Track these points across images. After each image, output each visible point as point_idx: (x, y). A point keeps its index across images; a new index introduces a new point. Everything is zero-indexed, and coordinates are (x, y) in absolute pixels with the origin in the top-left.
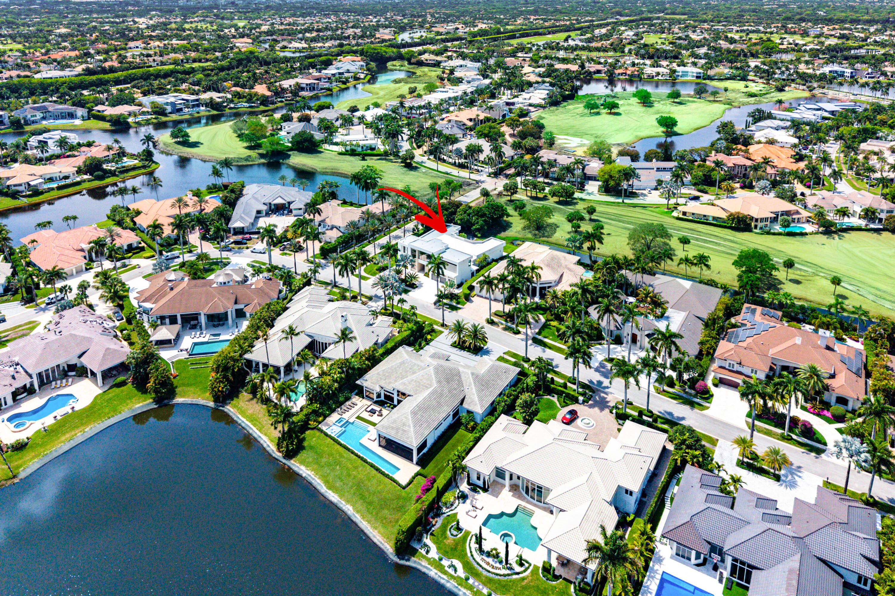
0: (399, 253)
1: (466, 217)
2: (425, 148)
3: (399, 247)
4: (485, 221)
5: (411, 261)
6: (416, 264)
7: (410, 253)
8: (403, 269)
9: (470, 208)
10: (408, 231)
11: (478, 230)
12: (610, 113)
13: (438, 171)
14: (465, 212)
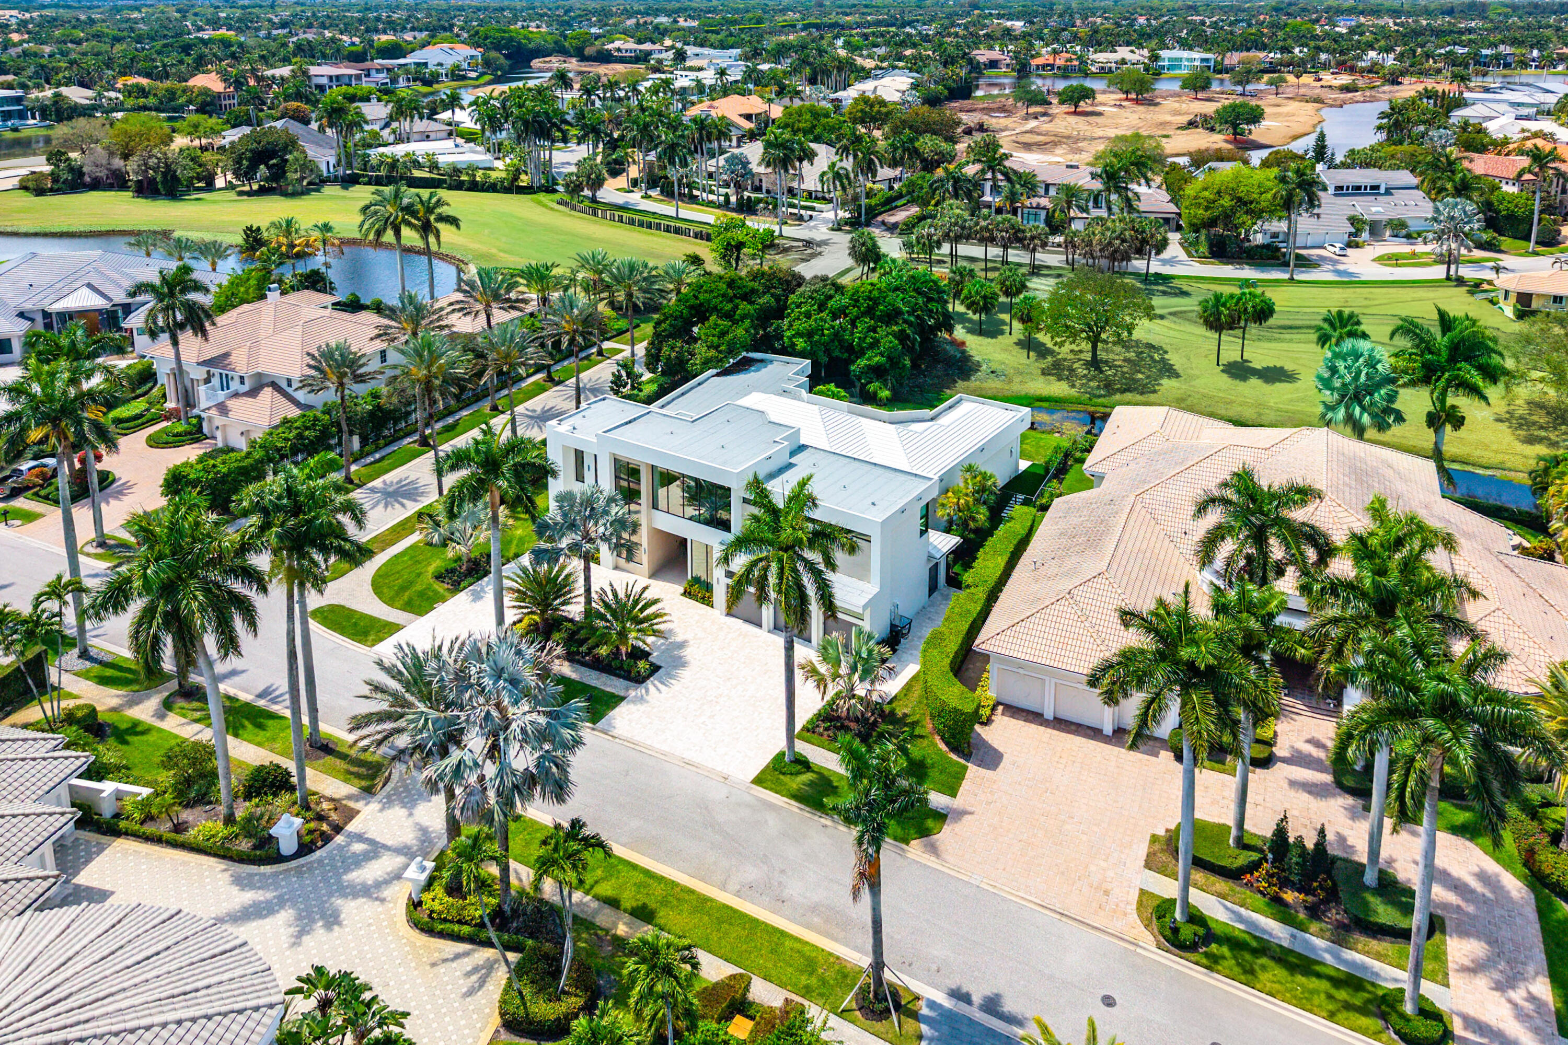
0: (555, 487)
1: (830, 325)
2: (634, 172)
3: (556, 456)
4: (902, 337)
5: (621, 523)
6: (643, 538)
7: (607, 484)
8: (576, 565)
9: (839, 289)
10: (595, 391)
11: (878, 372)
12: (1075, 113)
13: (677, 218)
14: (822, 307)
